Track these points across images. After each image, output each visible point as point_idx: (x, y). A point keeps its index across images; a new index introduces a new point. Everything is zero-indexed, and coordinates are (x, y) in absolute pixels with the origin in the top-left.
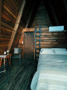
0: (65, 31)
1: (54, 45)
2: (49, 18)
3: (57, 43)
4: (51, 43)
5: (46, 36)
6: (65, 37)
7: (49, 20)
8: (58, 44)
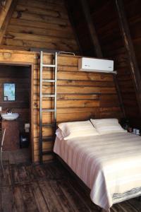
0: (115, 72)
1: (91, 110)
2: (67, 17)
3: (98, 104)
4: (85, 104)
5: (71, 81)
6: (114, 89)
7: (69, 24)
8: (100, 107)
